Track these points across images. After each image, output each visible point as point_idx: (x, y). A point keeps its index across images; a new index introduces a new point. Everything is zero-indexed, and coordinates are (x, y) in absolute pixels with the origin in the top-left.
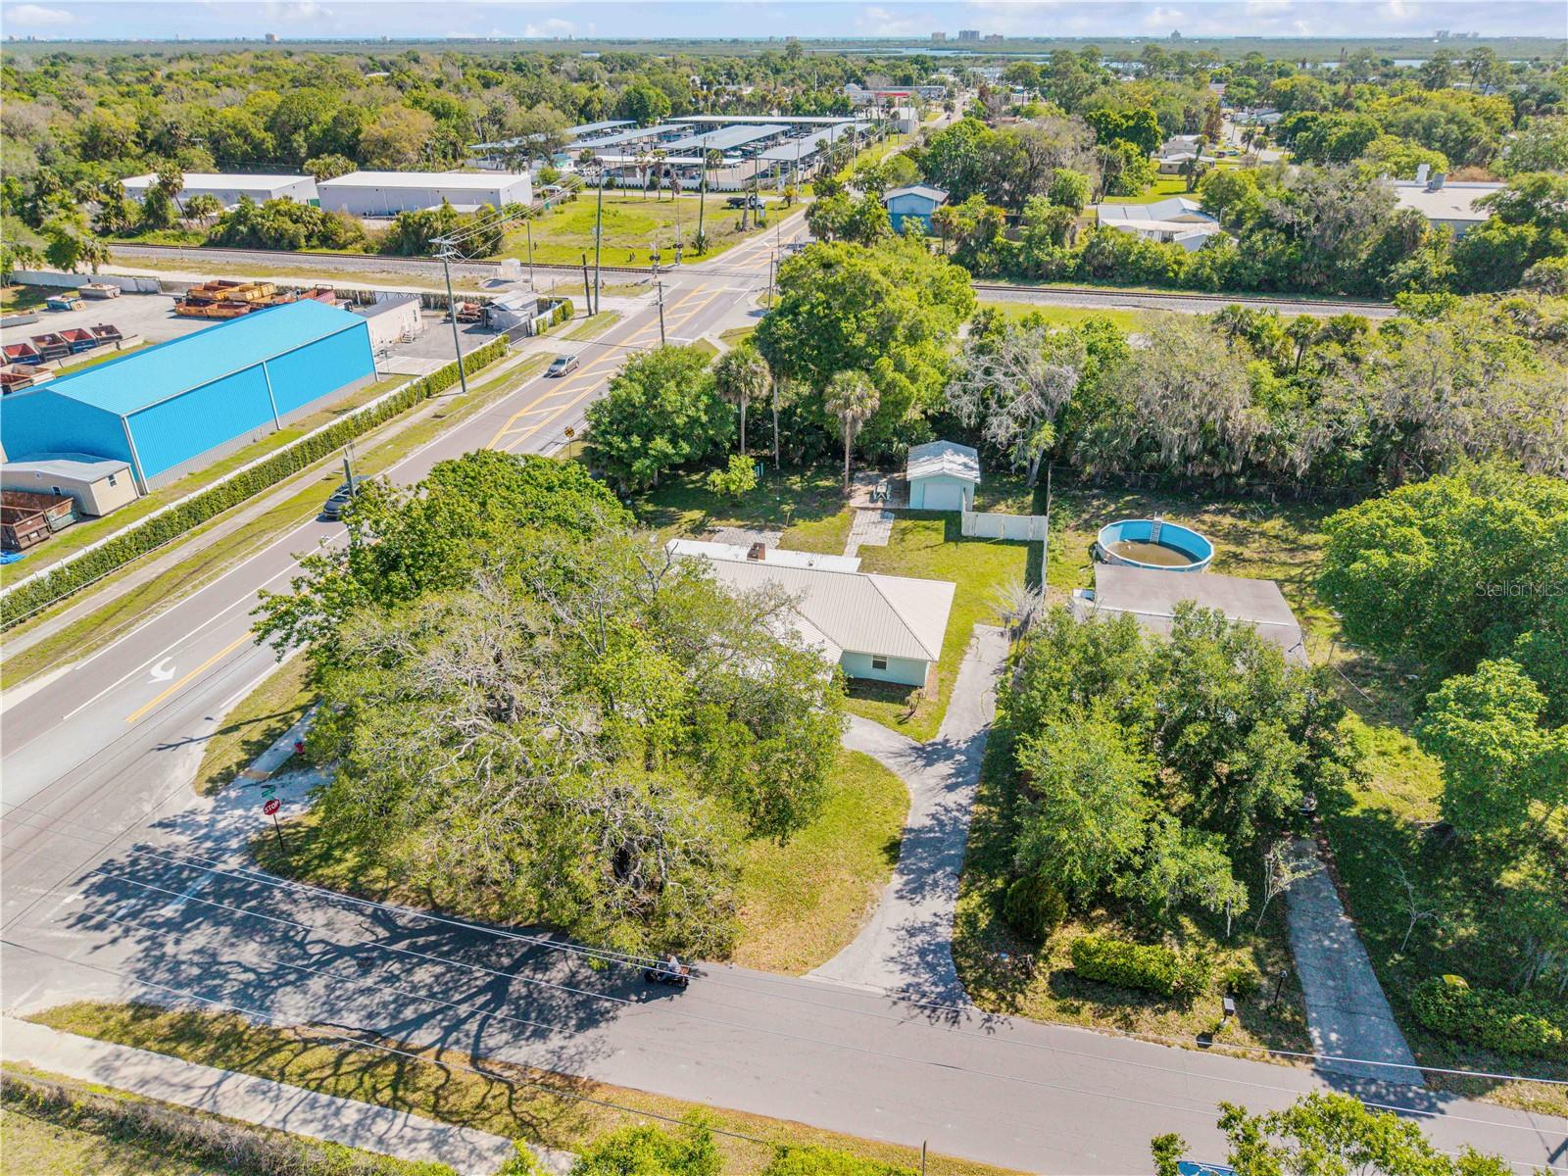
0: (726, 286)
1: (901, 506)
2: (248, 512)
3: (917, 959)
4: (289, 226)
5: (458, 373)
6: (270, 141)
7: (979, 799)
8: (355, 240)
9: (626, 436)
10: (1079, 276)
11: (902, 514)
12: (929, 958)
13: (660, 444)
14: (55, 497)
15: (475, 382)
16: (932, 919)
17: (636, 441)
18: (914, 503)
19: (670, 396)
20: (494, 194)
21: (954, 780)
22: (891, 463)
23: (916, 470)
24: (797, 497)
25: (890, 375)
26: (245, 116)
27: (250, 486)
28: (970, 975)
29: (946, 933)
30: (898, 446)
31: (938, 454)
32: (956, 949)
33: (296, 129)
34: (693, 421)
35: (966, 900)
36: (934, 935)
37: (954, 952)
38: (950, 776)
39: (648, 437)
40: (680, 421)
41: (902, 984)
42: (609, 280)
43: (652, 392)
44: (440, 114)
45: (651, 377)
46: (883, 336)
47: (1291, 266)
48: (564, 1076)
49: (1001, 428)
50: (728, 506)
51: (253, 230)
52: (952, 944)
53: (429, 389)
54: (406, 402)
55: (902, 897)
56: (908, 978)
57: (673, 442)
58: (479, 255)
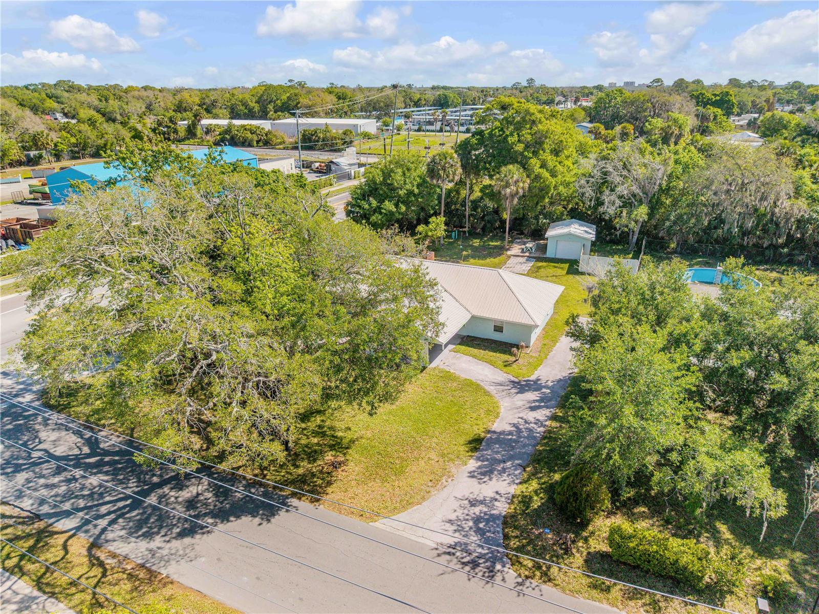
1: (540, 256)
3: (471, 524)
7: (554, 418)
8: (280, 143)
9: (369, 201)
11: (538, 259)
12: (481, 525)
13: (389, 206)
16: (493, 495)
17: (374, 203)
18: (550, 253)
20: (355, 127)
21: (537, 404)
22: (538, 234)
23: (552, 232)
24: (475, 249)
25: (537, 170)
28: (514, 543)
29: (502, 508)
30: (543, 221)
31: (568, 225)
32: (508, 521)
34: (410, 193)
35: (525, 486)
36: (492, 507)
37: (505, 523)
38: (534, 401)
40: (402, 193)
41: (452, 541)
43: (388, 177)
48: (150, 571)
49: (609, 209)
52: (505, 517)
55: (473, 477)
56: (458, 537)
57: (397, 205)
58: (339, 150)
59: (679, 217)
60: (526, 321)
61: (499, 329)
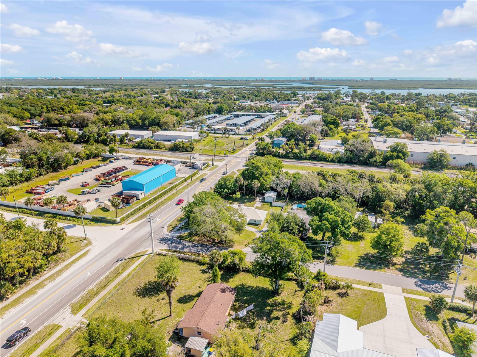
0: (238, 160)
1: (264, 201)
2: (162, 199)
4: (151, 145)
5: (191, 177)
6: (140, 122)
8: (164, 148)
9: (221, 189)
11: (263, 202)
13: (226, 190)
14: (133, 196)
15: (194, 178)
17: (222, 190)
18: (266, 201)
19: (228, 183)
20: (191, 137)
22: (263, 194)
23: (266, 196)
24: (247, 199)
25: (262, 180)
26: (135, 116)
30: (264, 191)
31: (270, 193)
33: (146, 119)
34: (231, 187)
39: (224, 189)
40: (229, 187)
42: (216, 158)
43: (225, 183)
44: (177, 115)
45: (225, 180)
46: (261, 175)
47: (351, 158)
49: (279, 189)
50: (236, 200)
51: (143, 145)
53: (186, 180)
54: (182, 182)
57: (228, 190)
58: (189, 152)
59: (296, 190)
60: (260, 219)
61: (255, 221)
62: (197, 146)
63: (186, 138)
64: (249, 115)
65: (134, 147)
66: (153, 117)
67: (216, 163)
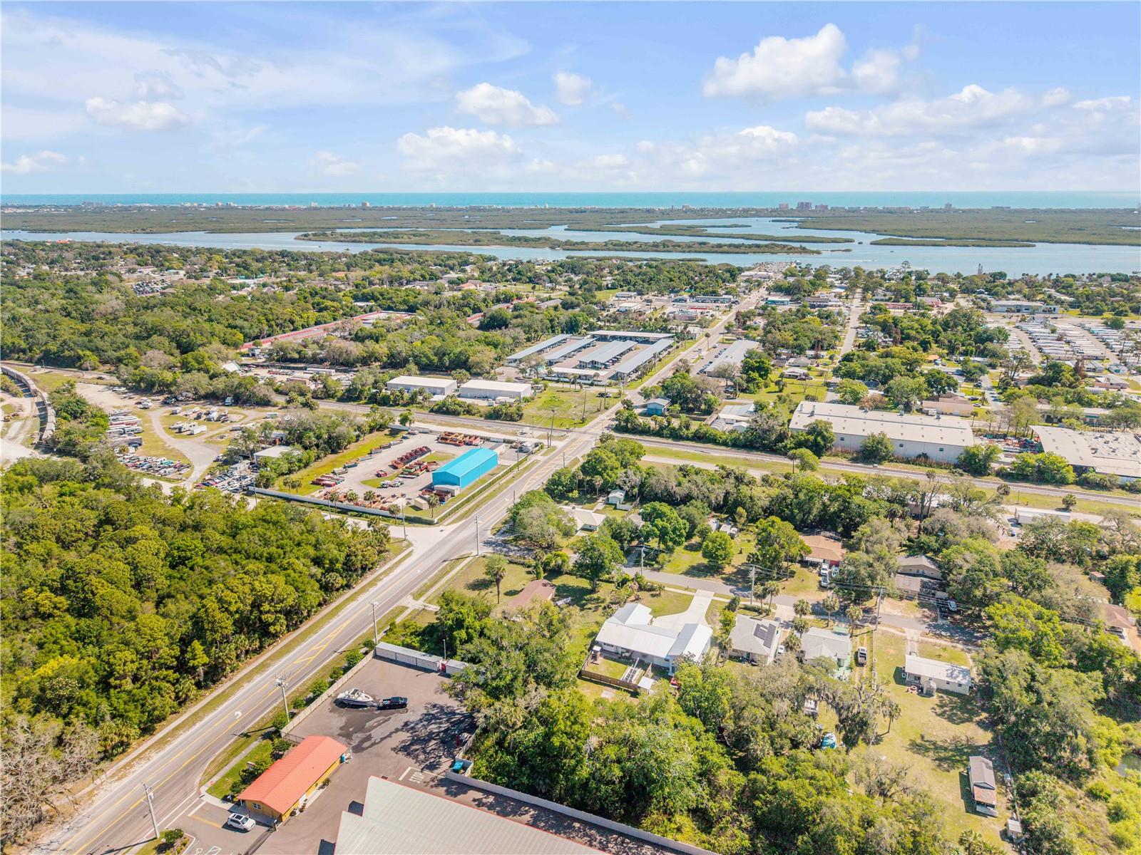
0: (586, 438)
1: (607, 503)
2: (482, 497)
4: (459, 409)
5: (518, 465)
6: (436, 359)
8: (477, 412)
10: (692, 439)
13: (560, 488)
14: (448, 492)
15: (521, 468)
18: (610, 502)
19: (563, 479)
20: (519, 394)
22: (607, 494)
23: (610, 495)
24: (587, 500)
25: (606, 476)
26: (426, 349)
27: (481, 491)
30: (608, 490)
31: (616, 492)
33: (444, 354)
34: (567, 483)
40: (564, 483)
42: (555, 434)
43: (559, 478)
44: (496, 346)
45: (559, 474)
46: (605, 468)
49: (627, 488)
50: (573, 500)
51: (447, 408)
53: (511, 470)
54: (507, 473)
57: (563, 487)
58: (516, 421)
59: (648, 489)
60: (596, 524)
61: (590, 526)
62: (528, 410)
63: (511, 395)
64: (624, 339)
65: (432, 411)
66: (458, 350)
67: (554, 443)
